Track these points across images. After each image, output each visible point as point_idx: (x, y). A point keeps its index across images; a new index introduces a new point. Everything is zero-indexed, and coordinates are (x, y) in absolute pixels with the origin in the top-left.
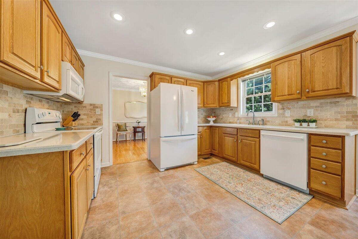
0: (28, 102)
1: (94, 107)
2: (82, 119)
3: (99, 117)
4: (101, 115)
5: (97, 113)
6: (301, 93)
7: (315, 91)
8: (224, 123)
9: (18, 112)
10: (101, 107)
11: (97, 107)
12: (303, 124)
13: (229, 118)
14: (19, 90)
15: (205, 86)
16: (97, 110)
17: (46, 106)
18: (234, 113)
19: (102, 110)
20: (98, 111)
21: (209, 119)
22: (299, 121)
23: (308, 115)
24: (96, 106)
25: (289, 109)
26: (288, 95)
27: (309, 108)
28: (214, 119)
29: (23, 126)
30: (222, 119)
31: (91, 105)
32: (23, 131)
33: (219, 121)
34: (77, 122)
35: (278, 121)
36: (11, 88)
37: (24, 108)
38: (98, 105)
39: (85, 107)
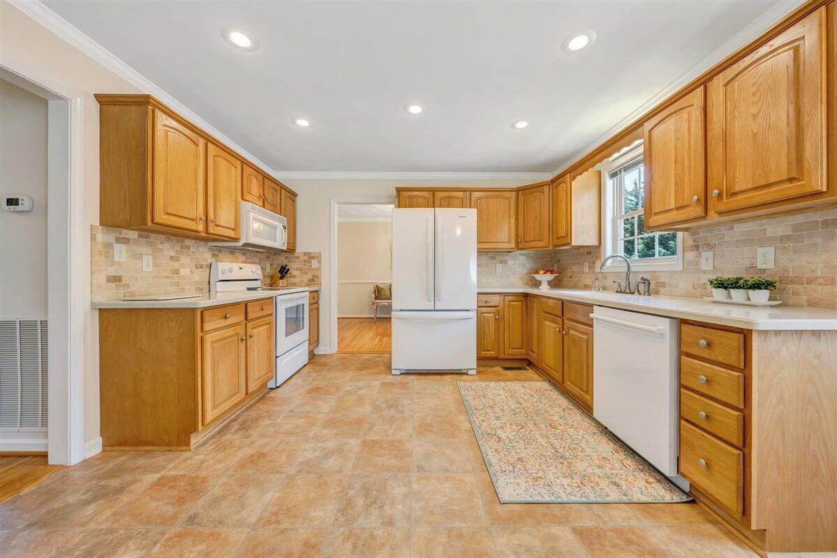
0: (214, 255)
1: (310, 257)
2: (294, 277)
3: (316, 273)
4: (319, 269)
5: (313, 267)
6: (705, 201)
7: (735, 194)
8: (575, 287)
9: (202, 267)
10: (318, 257)
11: (313, 258)
12: (733, 292)
13: (583, 275)
14: (203, 243)
15: (521, 199)
16: (313, 261)
17: (242, 258)
18: (594, 262)
19: (320, 262)
20: (314, 263)
21: (538, 277)
22: (721, 285)
23: (760, 266)
24: (312, 255)
25: (710, 247)
26: (677, 208)
27: (764, 242)
28: (550, 277)
29: (207, 283)
30: (571, 277)
31: (305, 254)
32: (207, 290)
33: (565, 281)
34: (284, 280)
35: (684, 284)
36: (194, 241)
37: (209, 262)
38: (314, 253)
39: (298, 257)
